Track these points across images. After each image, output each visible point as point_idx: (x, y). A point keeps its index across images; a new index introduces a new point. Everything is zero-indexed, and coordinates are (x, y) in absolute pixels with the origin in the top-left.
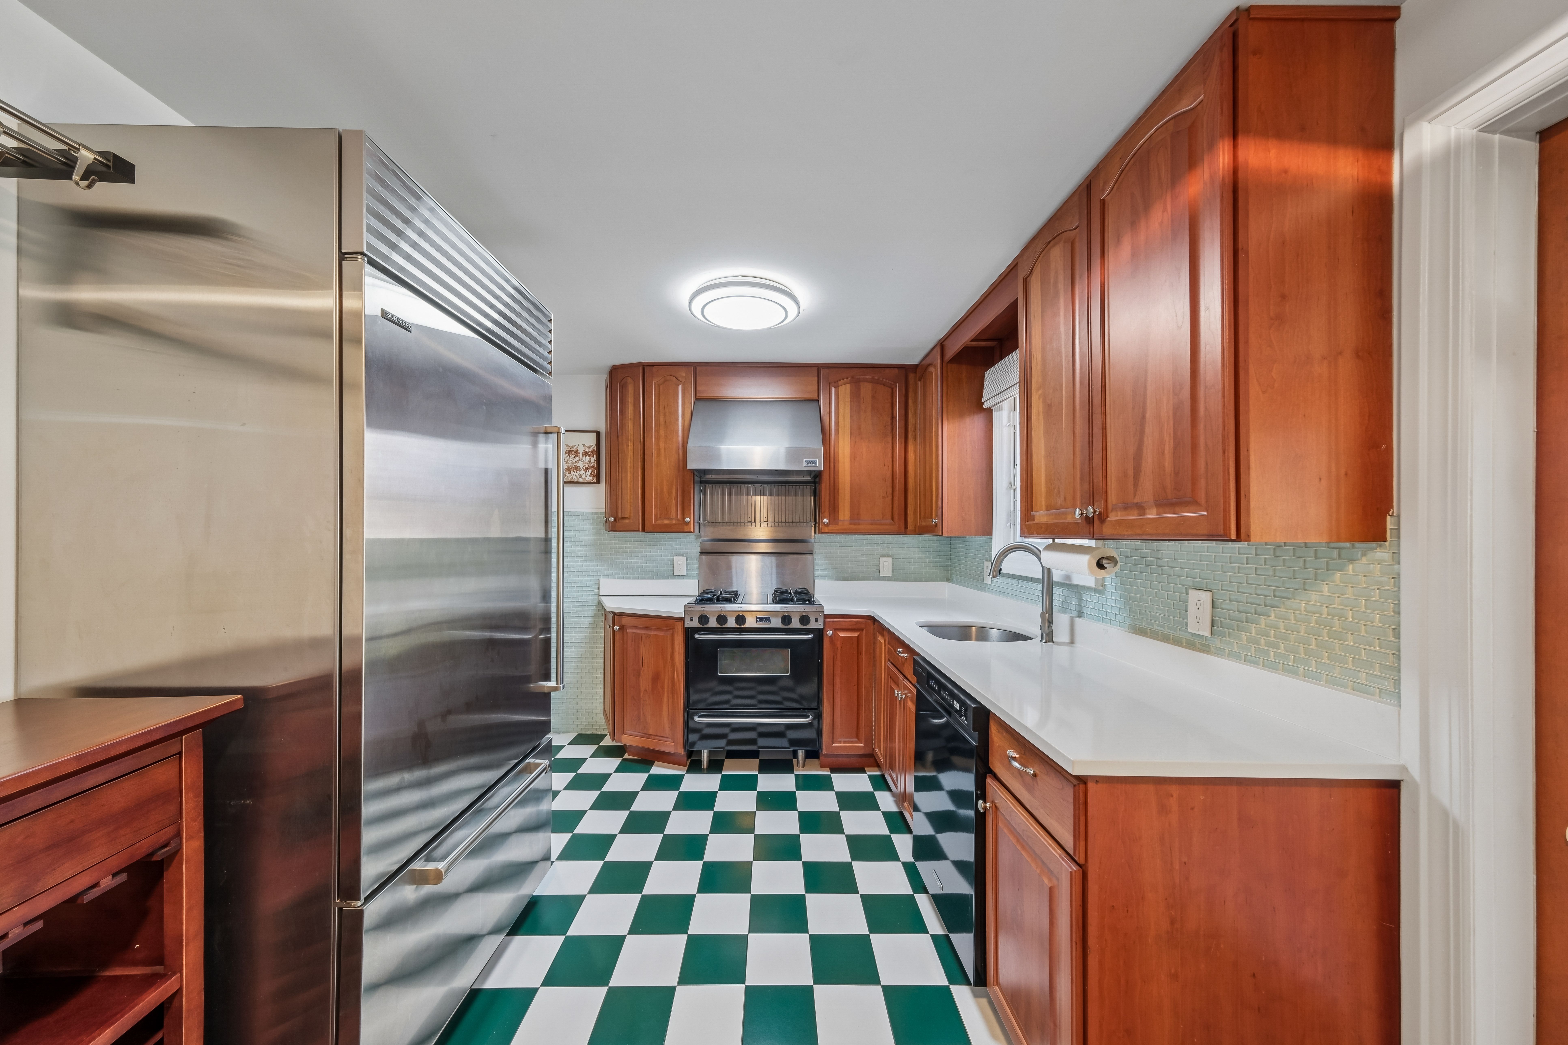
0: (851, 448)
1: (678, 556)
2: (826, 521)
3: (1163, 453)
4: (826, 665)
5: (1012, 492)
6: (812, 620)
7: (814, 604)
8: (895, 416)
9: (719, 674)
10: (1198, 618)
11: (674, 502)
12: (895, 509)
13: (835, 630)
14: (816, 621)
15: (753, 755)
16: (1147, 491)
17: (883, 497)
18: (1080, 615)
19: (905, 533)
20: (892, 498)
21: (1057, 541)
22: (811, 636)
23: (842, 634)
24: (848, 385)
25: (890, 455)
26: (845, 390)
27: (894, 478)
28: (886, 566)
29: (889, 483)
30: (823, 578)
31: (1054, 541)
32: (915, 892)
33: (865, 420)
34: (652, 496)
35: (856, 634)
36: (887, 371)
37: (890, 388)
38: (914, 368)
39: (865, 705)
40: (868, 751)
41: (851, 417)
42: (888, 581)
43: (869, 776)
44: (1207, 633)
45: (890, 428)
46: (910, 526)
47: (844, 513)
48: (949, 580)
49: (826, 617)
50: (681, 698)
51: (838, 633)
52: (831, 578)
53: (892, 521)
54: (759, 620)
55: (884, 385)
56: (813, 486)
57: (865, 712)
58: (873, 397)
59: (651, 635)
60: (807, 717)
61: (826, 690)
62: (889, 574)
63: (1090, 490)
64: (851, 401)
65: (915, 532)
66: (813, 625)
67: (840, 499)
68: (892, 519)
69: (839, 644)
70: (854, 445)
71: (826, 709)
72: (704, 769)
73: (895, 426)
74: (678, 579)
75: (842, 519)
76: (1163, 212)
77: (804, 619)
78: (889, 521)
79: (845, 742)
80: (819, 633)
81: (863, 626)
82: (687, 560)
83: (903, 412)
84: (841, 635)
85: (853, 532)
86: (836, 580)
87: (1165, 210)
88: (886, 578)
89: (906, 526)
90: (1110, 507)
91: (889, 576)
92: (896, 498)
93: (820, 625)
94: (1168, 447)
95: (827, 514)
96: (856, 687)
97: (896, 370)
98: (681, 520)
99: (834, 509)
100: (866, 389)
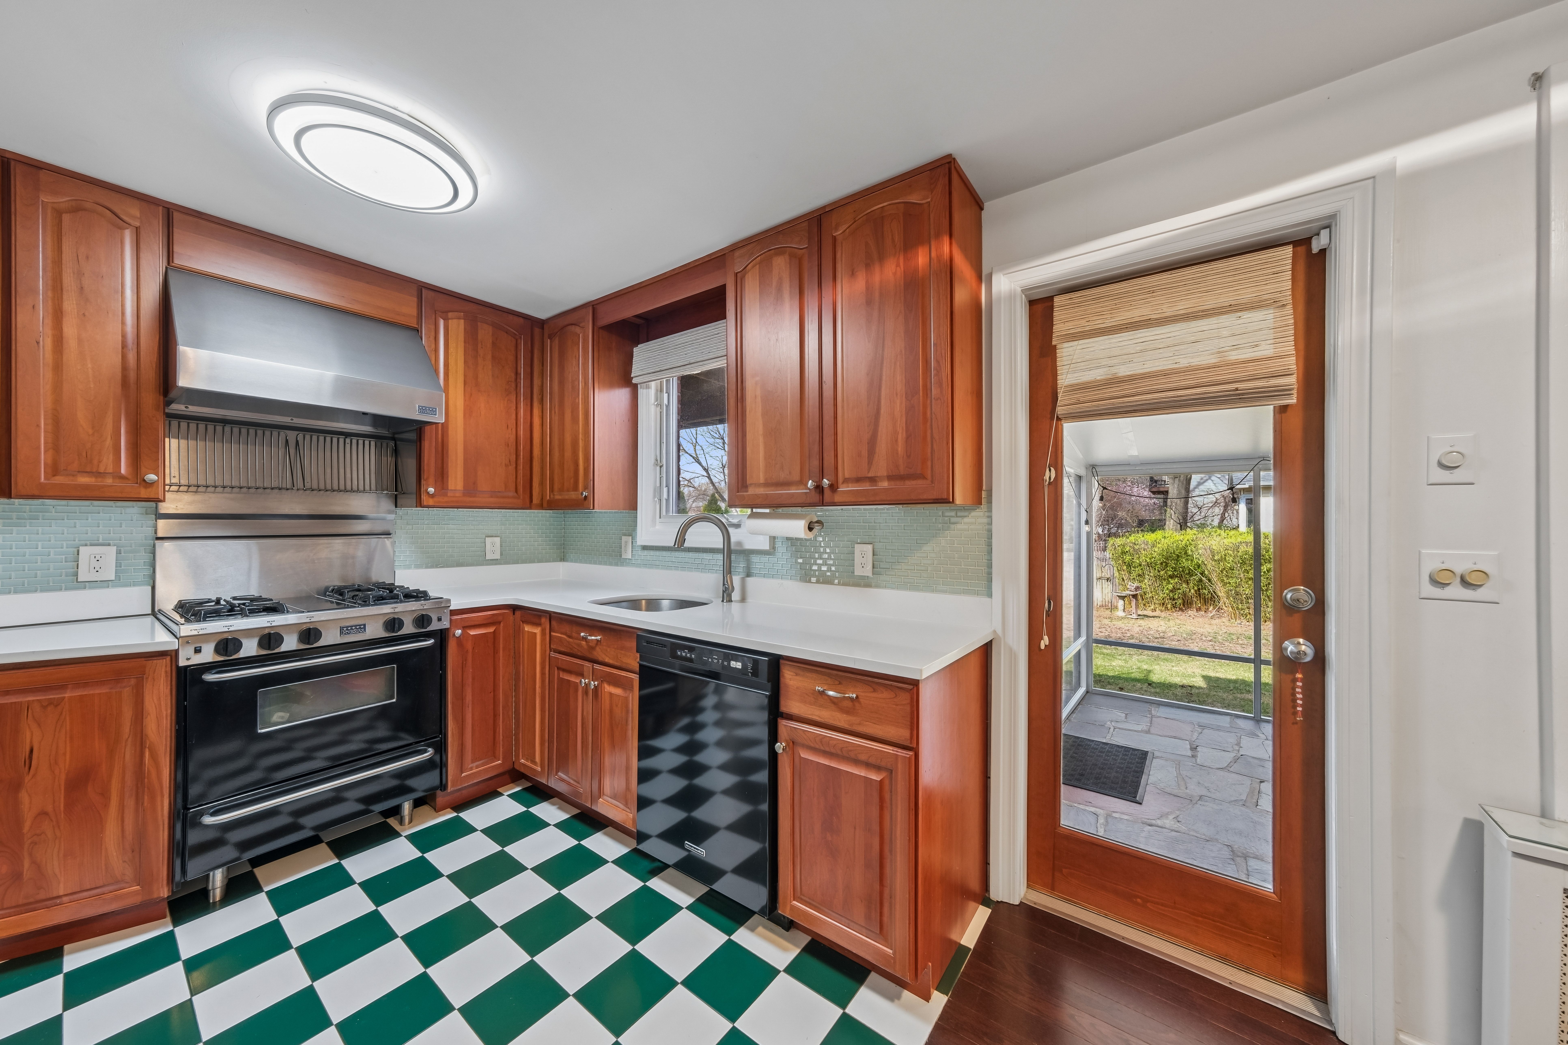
0: (465, 400)
1: (91, 545)
2: (431, 490)
3: (897, 441)
4: (453, 676)
5: (658, 468)
6: (434, 618)
7: (430, 599)
8: (519, 371)
9: (259, 731)
10: (863, 564)
11: (109, 442)
12: (519, 480)
13: (464, 628)
14: (439, 619)
15: (313, 841)
16: (881, 468)
17: (505, 464)
18: (749, 575)
19: (530, 508)
20: (516, 467)
21: (754, 510)
22: (432, 641)
23: (473, 632)
24: (462, 321)
25: (514, 416)
26: (458, 326)
27: (518, 443)
28: (493, 548)
29: (513, 450)
30: (408, 567)
31: (752, 510)
32: (645, 881)
33: (483, 369)
34: (38, 426)
35: (491, 630)
36: (511, 317)
37: (514, 338)
38: (541, 324)
39: (503, 713)
40: (508, 767)
41: (465, 362)
42: (496, 564)
43: (508, 796)
44: (870, 574)
45: (513, 385)
46: (536, 500)
47: (456, 481)
48: (563, 559)
49: (453, 613)
50: (162, 796)
51: (468, 631)
52: (418, 567)
53: (515, 494)
54: (343, 631)
55: (507, 333)
56: (392, 444)
57: (503, 722)
58: (494, 344)
59: (64, 697)
60: (425, 751)
61: (453, 708)
62: (497, 556)
63: (819, 466)
64: (465, 342)
65: (541, 507)
66: (435, 626)
67: (450, 464)
68: (516, 491)
69: (469, 646)
70: (469, 396)
71: (452, 733)
72: (214, 903)
73: (519, 384)
74: (90, 588)
75: (453, 488)
76: (897, 266)
77: (422, 620)
78: (512, 493)
79: (477, 767)
80: (442, 636)
81: (500, 618)
82: (119, 552)
83: (529, 370)
84: (472, 634)
85: (469, 505)
86: (427, 567)
87: (898, 265)
88: (494, 562)
89: (531, 501)
90: (840, 480)
91: (498, 559)
92: (521, 467)
93: (445, 624)
94: (901, 437)
95: (432, 480)
96: (492, 694)
97: (521, 320)
98: (130, 477)
99: (442, 476)
100: (485, 333)
